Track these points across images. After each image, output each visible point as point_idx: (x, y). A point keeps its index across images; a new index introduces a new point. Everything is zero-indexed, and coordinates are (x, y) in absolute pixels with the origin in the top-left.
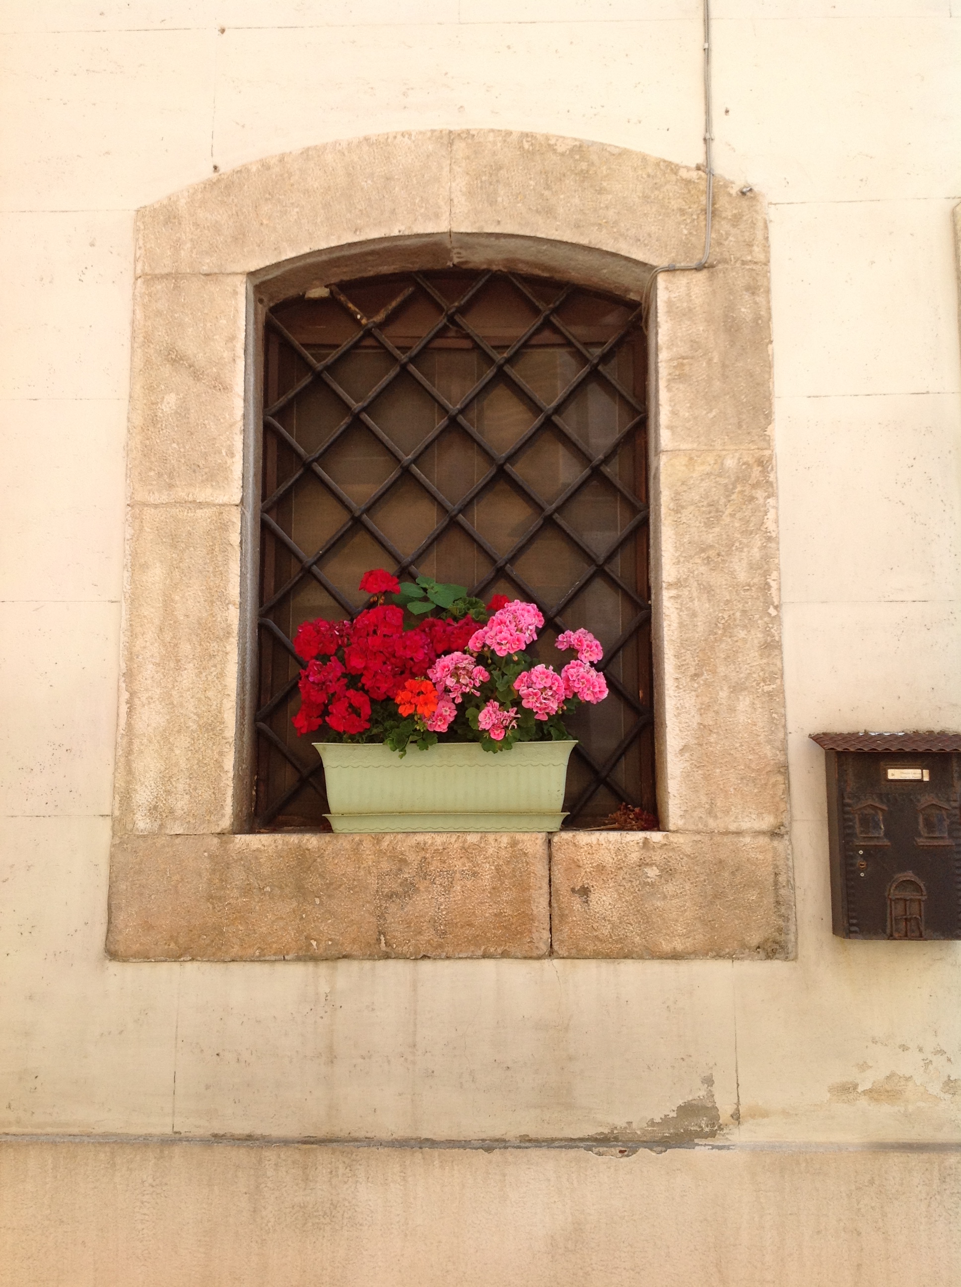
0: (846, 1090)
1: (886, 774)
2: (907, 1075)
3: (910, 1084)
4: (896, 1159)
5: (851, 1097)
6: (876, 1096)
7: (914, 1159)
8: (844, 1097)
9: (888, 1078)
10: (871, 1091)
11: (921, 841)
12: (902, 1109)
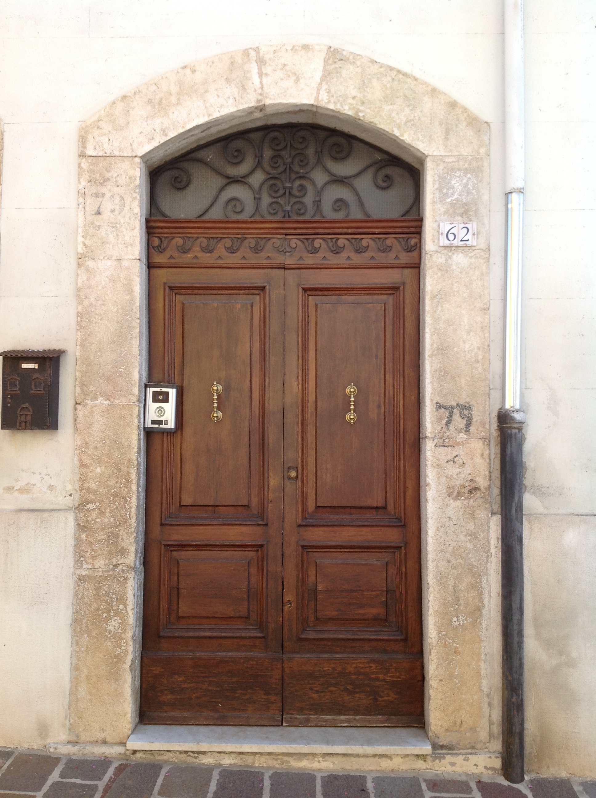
0: (10, 489)
1: (21, 365)
2: (34, 484)
3: (35, 487)
4: (24, 514)
5: (12, 492)
6: (21, 491)
7: (31, 514)
8: (9, 492)
9: (26, 485)
10: (19, 489)
11: (32, 392)
12: (31, 497)
